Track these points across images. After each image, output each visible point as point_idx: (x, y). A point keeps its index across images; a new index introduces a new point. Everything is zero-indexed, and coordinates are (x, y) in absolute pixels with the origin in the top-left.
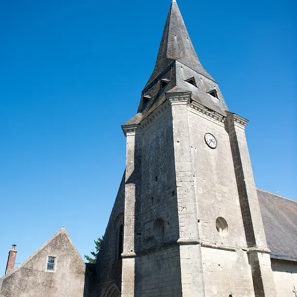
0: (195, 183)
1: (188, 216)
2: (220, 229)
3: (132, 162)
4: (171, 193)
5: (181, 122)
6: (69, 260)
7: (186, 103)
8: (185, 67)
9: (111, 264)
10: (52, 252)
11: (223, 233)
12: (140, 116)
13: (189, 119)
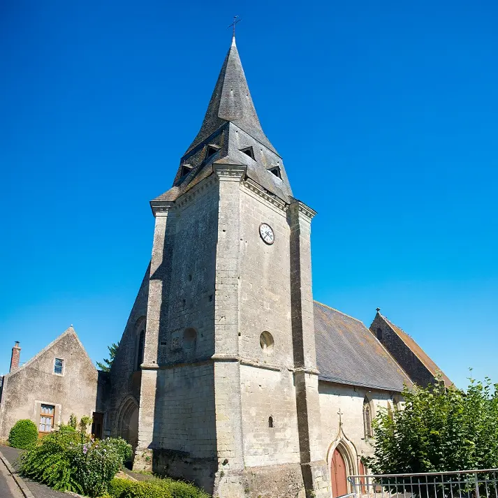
0: (239, 287)
1: (227, 326)
2: (265, 346)
3: (161, 252)
4: (208, 299)
5: (230, 204)
6: (79, 365)
7: (239, 180)
8: (242, 132)
9: (128, 374)
10: (59, 354)
11: (268, 351)
12: (175, 192)
13: (241, 201)
